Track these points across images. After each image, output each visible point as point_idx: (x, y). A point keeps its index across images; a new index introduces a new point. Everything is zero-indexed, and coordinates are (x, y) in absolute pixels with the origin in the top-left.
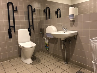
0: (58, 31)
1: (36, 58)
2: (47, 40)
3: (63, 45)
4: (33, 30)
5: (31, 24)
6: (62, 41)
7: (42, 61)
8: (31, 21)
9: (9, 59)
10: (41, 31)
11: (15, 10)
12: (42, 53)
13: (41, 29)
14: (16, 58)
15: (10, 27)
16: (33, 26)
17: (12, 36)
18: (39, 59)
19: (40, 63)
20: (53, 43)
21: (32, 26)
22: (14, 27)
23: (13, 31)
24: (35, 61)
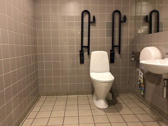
0: (163, 58)
1: (116, 103)
2: (142, 74)
3: (165, 90)
4: (119, 53)
5: (116, 43)
6: (165, 79)
7: (123, 109)
8: (117, 37)
9: (77, 93)
10: (133, 57)
11: (92, 22)
12: (132, 97)
13: (133, 53)
14: (87, 94)
15: (82, 47)
16: (119, 47)
17: (85, 61)
18: (121, 106)
19: (118, 113)
20: (153, 82)
21: (117, 46)
22: (88, 47)
23: (86, 54)
24: (113, 107)
